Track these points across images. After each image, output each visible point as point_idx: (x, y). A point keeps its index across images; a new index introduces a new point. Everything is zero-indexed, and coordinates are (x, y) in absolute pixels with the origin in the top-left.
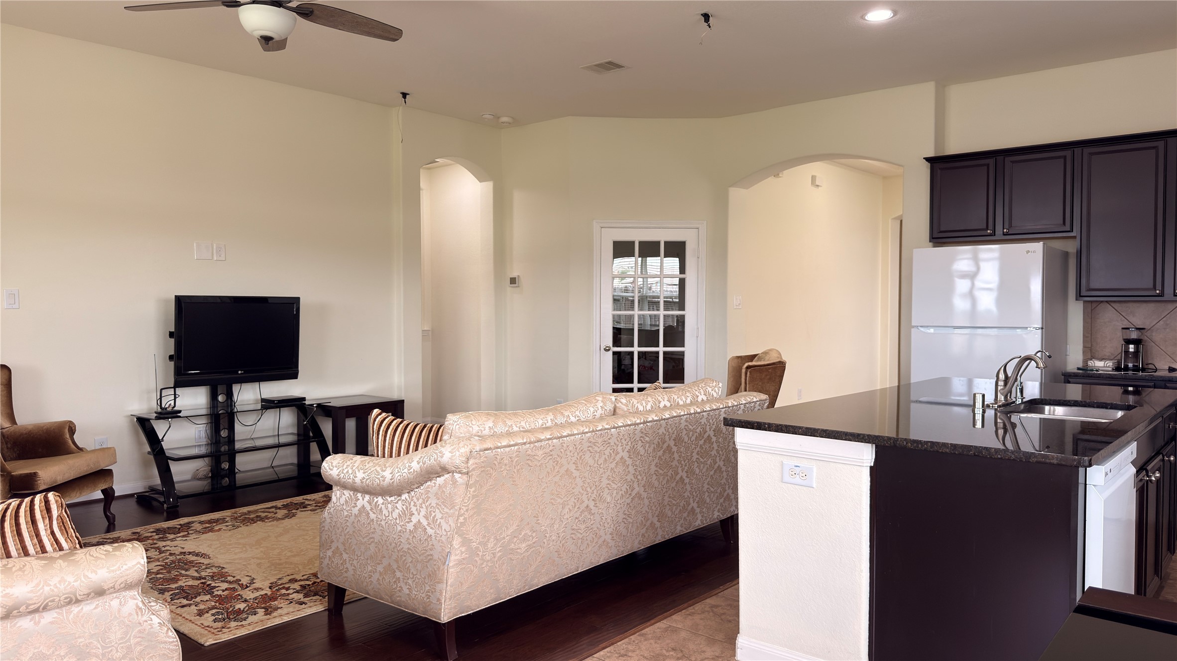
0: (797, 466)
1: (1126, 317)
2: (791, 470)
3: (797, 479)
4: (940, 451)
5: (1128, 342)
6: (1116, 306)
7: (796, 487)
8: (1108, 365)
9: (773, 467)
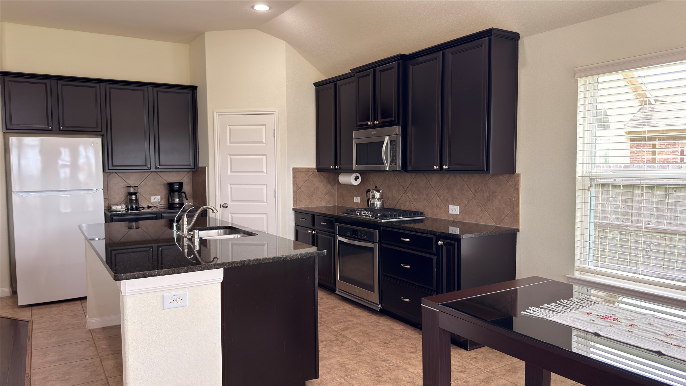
0: (175, 295)
1: (125, 180)
2: (170, 299)
3: (175, 304)
4: (267, 262)
5: (131, 194)
6: (120, 174)
7: (174, 309)
8: (123, 208)
9: (156, 301)
